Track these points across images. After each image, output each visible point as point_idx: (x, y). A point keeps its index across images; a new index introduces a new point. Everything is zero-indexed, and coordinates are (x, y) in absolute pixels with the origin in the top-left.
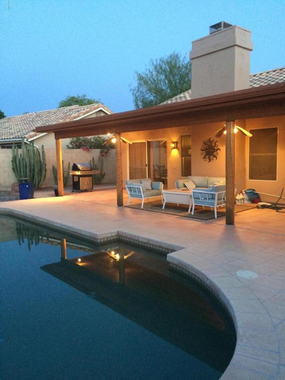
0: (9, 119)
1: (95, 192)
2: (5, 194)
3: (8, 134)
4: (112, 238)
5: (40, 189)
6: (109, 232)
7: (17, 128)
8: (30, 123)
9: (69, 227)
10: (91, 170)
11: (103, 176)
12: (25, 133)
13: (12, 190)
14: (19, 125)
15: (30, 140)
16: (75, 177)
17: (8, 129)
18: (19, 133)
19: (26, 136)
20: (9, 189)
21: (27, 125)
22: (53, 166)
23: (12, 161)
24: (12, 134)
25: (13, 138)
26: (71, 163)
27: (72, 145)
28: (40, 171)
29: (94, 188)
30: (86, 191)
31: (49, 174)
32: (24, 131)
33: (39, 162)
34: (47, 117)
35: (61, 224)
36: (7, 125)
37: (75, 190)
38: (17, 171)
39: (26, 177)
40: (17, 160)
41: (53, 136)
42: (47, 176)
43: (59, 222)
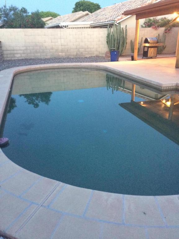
0: (105, 9)
1: (157, 59)
2: (102, 58)
3: (105, 19)
4: (172, 87)
5: (122, 56)
6: (171, 83)
7: (110, 14)
8: (118, 11)
9: (143, 78)
10: (157, 43)
11: (164, 48)
12: (115, 17)
13: (105, 56)
14: (111, 12)
15: (118, 22)
16: (145, 48)
17: (104, 15)
18: (111, 18)
19: (116, 19)
20: (104, 55)
21: (116, 12)
22: (131, 40)
23: (107, 37)
24: (107, 18)
25: (108, 21)
26: (143, 38)
27: (145, 25)
28: (123, 43)
29: (157, 57)
30: (151, 58)
31: (128, 46)
32: (114, 16)
33: (123, 37)
34: (129, 5)
35: (137, 77)
36: (103, 13)
37: (144, 57)
38: (109, 43)
39: (114, 48)
40: (110, 36)
41: (134, 17)
42: (127, 47)
43: (136, 75)
